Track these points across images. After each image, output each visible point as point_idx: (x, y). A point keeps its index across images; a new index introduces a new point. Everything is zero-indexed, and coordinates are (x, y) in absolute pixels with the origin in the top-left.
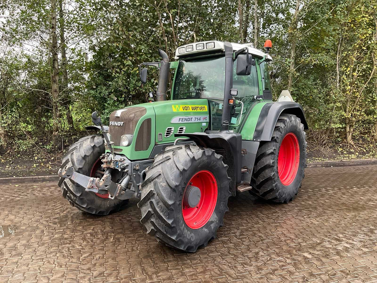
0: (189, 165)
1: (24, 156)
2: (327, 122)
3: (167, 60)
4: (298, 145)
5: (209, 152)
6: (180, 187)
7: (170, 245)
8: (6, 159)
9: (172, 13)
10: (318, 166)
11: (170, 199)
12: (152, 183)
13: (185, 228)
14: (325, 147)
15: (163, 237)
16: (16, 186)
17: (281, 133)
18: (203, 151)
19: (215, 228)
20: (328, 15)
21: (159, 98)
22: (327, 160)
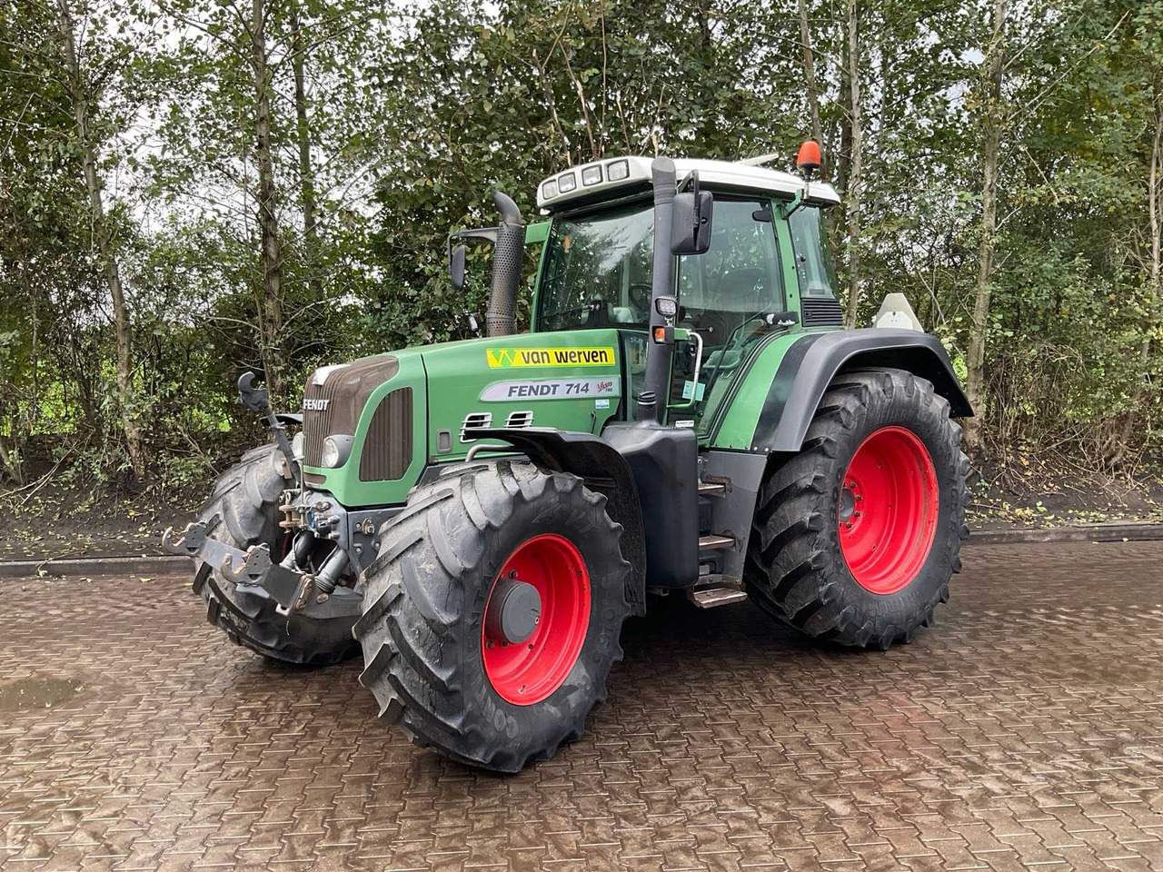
0: (506, 513)
1: (188, 501)
2: (1117, 391)
3: (514, 218)
4: (930, 465)
5: (566, 482)
6: (477, 575)
7: (444, 749)
8: (140, 510)
9: (586, 80)
10: (1074, 536)
11: (446, 608)
12: (397, 567)
13: (489, 699)
14: (1118, 477)
15: (425, 724)
16: (143, 580)
17: (844, 426)
18: (547, 477)
19: (579, 705)
20: (1104, 42)
21: (492, 328)
22: (1118, 521)
